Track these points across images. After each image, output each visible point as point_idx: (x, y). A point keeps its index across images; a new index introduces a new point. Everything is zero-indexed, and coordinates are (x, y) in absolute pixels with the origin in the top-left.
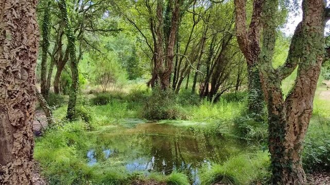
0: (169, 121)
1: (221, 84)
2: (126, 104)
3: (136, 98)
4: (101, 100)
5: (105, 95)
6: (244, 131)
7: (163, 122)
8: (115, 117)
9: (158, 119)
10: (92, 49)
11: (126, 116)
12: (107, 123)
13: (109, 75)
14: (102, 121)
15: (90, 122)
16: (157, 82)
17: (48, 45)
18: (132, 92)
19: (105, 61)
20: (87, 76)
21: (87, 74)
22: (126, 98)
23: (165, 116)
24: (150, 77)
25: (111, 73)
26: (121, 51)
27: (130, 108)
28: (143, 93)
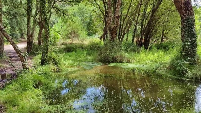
0: (118, 64)
1: (151, 37)
2: (85, 52)
3: (93, 48)
4: (68, 49)
5: (71, 46)
6: (182, 73)
7: (113, 64)
8: (78, 61)
9: (109, 62)
10: (62, 15)
11: (86, 60)
12: (72, 65)
13: (74, 33)
14: (69, 64)
15: (59, 65)
16: (107, 36)
17: (31, 10)
18: (90, 44)
19: (71, 23)
20: (60, 33)
21: (59, 32)
22: (86, 48)
23: (114, 60)
24: (102, 33)
25: (76, 31)
26: (83, 18)
27: (88, 54)
28: (98, 44)
